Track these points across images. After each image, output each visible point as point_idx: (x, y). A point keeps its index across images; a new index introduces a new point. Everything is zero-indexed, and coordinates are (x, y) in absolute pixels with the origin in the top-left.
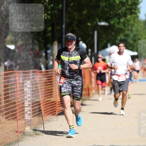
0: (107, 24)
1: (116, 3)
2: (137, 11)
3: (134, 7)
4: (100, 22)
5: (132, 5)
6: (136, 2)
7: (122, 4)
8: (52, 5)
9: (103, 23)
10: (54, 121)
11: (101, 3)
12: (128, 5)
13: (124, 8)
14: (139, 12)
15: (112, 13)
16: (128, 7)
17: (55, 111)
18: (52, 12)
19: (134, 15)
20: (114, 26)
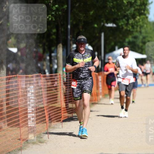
0: (114, 25)
1: (123, 3)
2: (146, 12)
3: (143, 7)
4: (107, 24)
5: (141, 5)
6: (145, 2)
7: (131, 4)
8: (57, 6)
9: (110, 25)
10: (59, 128)
11: (108, 3)
12: (137, 6)
13: (133, 9)
14: (149, 13)
15: (119, 14)
16: (136, 7)
17: (61, 118)
18: (56, 13)
19: (142, 16)
20: (123, 28)
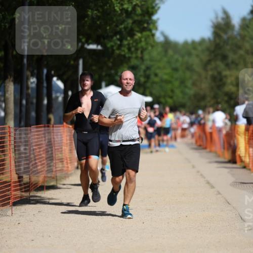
0: (99, 47)
1: (115, 10)
2: (151, 26)
3: (147, 18)
4: (88, 44)
5: (143, 15)
6: (150, 10)
7: (128, 14)
9: (93, 47)
12: (137, 15)
13: (130, 21)
14: (156, 29)
16: (136, 18)
17: (9, 199)
19: (145, 33)
20: (113, 51)
